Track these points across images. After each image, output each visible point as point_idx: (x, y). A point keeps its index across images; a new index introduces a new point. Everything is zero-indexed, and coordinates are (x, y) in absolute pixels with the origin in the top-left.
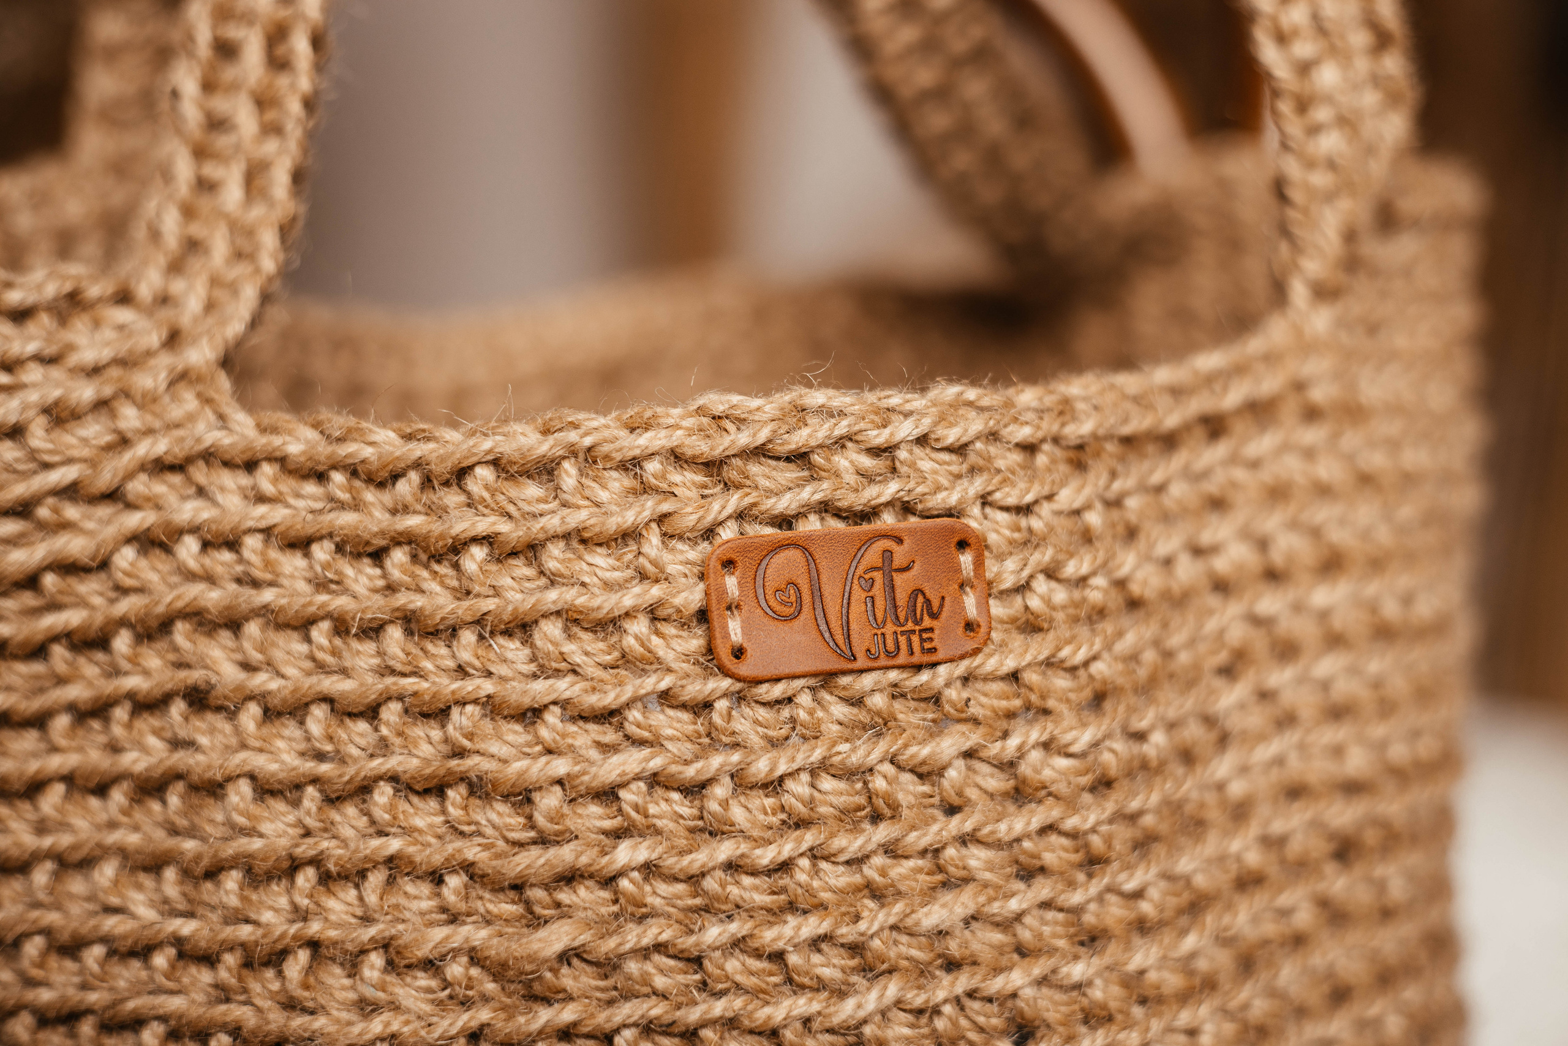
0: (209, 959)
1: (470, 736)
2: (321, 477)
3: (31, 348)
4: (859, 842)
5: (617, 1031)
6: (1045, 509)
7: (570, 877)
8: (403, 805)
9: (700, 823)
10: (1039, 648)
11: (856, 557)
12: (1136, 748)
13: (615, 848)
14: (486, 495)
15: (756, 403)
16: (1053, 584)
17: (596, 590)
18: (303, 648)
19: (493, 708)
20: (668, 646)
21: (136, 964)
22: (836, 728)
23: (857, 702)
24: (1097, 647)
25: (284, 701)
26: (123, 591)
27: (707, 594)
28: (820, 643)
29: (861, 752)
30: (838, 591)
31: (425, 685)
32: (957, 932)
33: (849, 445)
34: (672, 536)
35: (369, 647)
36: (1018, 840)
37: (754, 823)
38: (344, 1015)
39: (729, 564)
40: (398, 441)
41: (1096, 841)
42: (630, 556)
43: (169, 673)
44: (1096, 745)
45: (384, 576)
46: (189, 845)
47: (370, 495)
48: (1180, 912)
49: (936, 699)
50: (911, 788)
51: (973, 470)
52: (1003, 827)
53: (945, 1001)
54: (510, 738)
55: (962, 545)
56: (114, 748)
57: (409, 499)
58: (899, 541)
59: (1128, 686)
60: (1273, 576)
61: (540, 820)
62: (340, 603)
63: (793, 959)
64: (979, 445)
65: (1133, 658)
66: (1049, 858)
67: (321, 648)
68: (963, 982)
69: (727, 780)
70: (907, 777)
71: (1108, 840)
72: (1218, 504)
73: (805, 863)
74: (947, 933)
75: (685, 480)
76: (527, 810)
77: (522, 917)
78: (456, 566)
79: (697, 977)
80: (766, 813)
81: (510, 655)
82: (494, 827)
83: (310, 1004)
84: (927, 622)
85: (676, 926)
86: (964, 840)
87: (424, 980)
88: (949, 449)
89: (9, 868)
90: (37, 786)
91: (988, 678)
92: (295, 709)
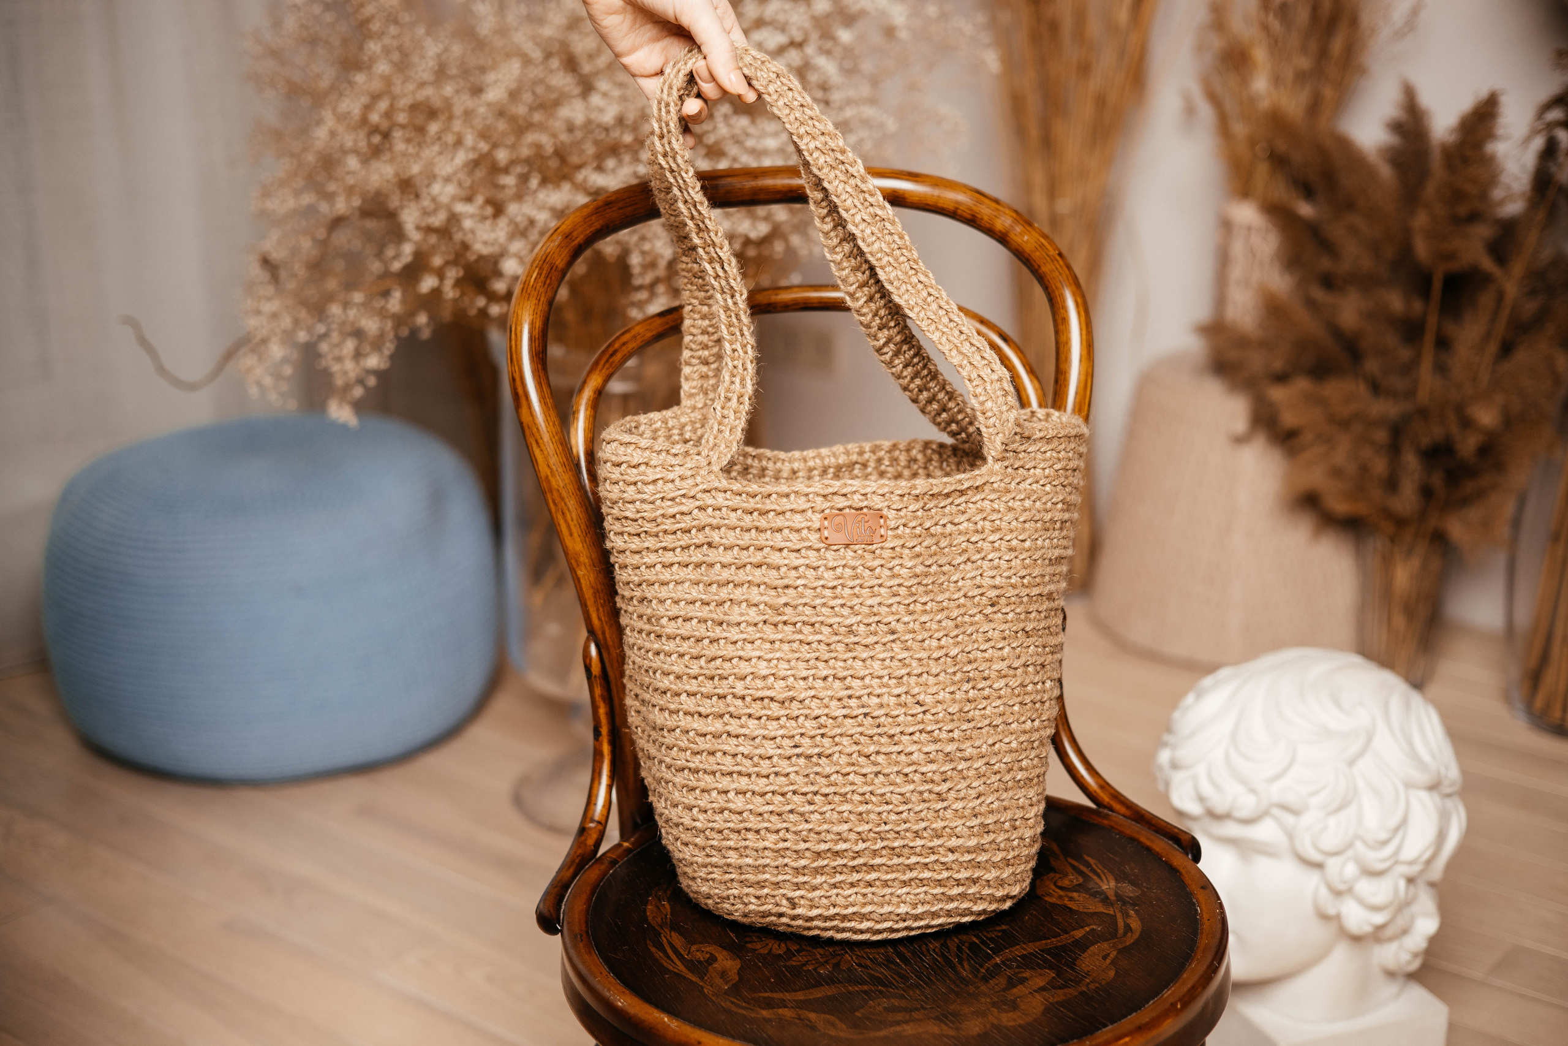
0: (708, 604)
1: (768, 554)
2: (740, 495)
3: (677, 462)
4: (853, 583)
5: (797, 623)
6: (905, 510)
7: (787, 587)
8: (753, 570)
9: (816, 577)
10: (901, 542)
11: (857, 518)
12: (927, 569)
13: (797, 581)
14: (775, 501)
15: (834, 482)
16: (906, 528)
17: (797, 523)
18: (734, 534)
19: (773, 548)
20: (811, 536)
21: (691, 605)
22: (849, 557)
23: (855, 552)
24: (917, 544)
25: (729, 545)
26: (694, 519)
27: (821, 525)
28: (847, 537)
29: (855, 563)
30: (851, 526)
31: (759, 543)
32: (877, 607)
33: (855, 493)
34: (814, 512)
35: (748, 534)
36: (893, 587)
37: (829, 577)
38: (737, 616)
39: (826, 518)
40: (757, 488)
41: (913, 589)
42: (804, 516)
43: (704, 539)
44: (915, 566)
45: (752, 518)
46: (706, 578)
47: (751, 500)
48: (938, 610)
49: (874, 552)
50: (867, 573)
51: (886, 500)
52: (889, 583)
53: (873, 623)
54: (776, 555)
55: (881, 517)
56: (690, 556)
57: (758, 501)
58: (867, 515)
59: (926, 554)
60: (977, 532)
61: (782, 573)
62: (742, 524)
63: (837, 609)
64: (888, 494)
65: (928, 547)
66: (901, 592)
67: (737, 534)
68: (877, 618)
69: (823, 567)
70: (866, 570)
71: (917, 589)
72: (961, 512)
73: (840, 587)
74: (874, 607)
75: (818, 499)
76: (779, 571)
77: (776, 595)
78: (767, 516)
79: (815, 612)
80: (832, 575)
81: (777, 537)
82: (772, 575)
83: (730, 614)
84: (872, 534)
85: (810, 599)
86: (879, 586)
87: (754, 609)
88: (880, 495)
89: (664, 584)
90: (672, 564)
91: (886, 548)
92: (731, 548)
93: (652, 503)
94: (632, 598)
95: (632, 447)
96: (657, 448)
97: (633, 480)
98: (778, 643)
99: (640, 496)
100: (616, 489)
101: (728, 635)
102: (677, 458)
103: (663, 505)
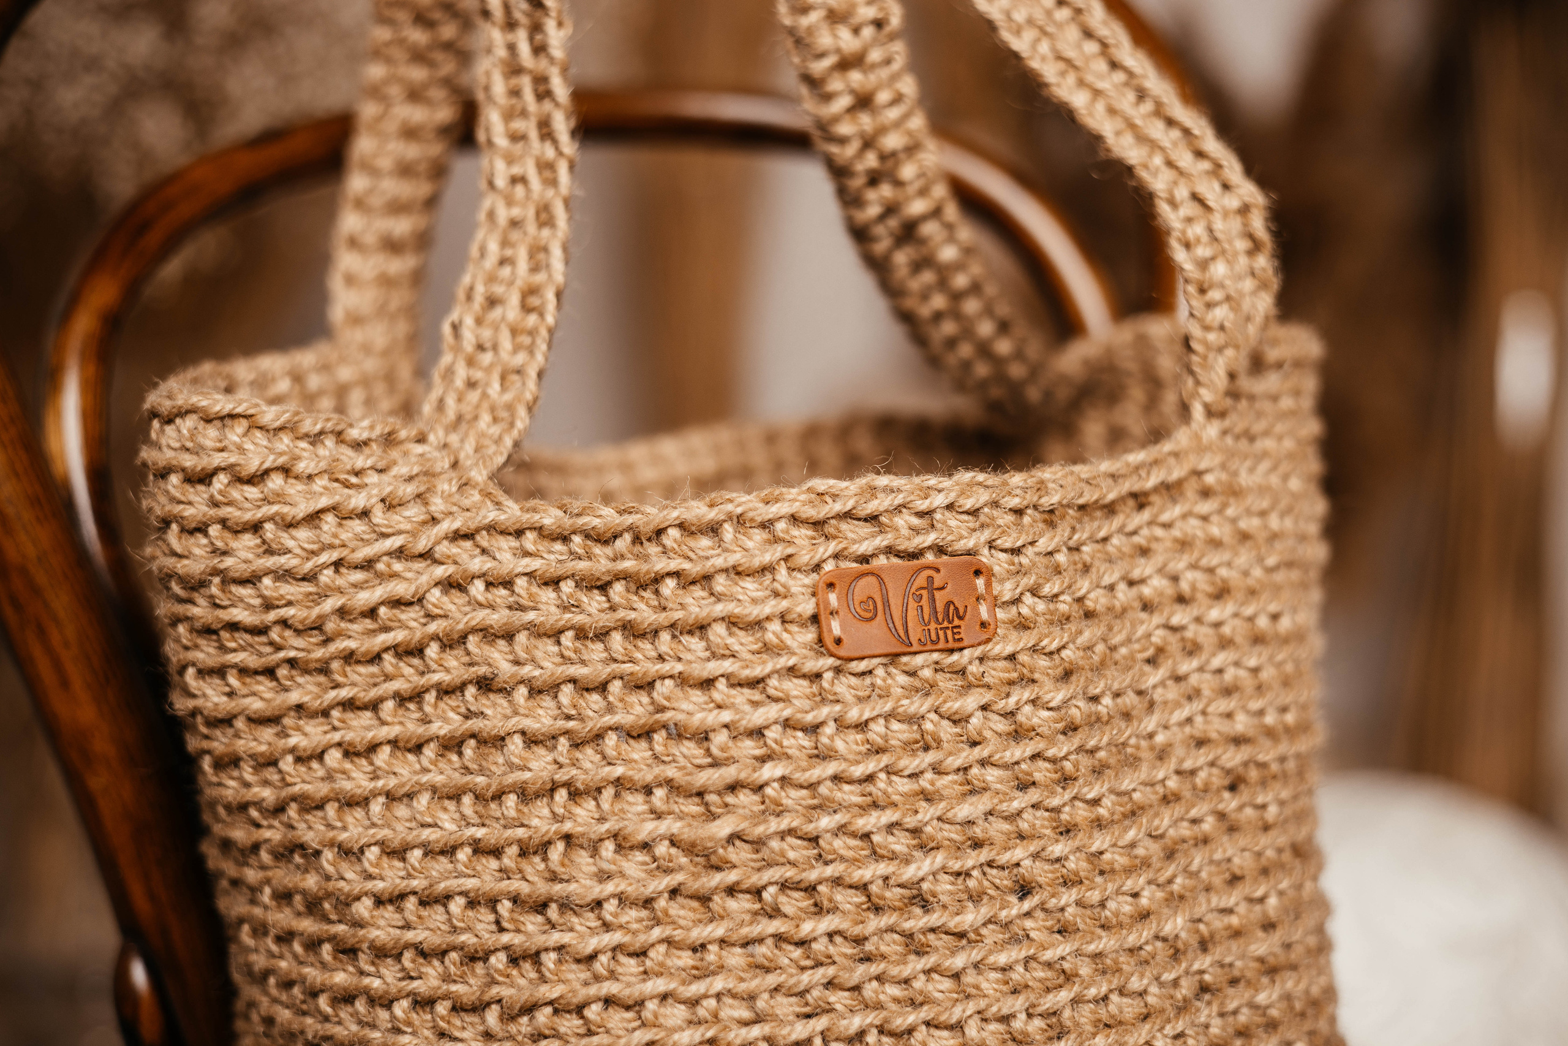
0: (496, 852)
1: (668, 699)
2: (565, 539)
3: (369, 463)
4: (917, 762)
5: (764, 887)
6: (1030, 551)
7: (733, 787)
8: (624, 746)
9: (816, 752)
10: (1028, 639)
11: (910, 581)
12: (1093, 707)
13: (761, 768)
14: (675, 546)
15: (844, 484)
16: (1036, 600)
17: (747, 604)
18: (556, 649)
19: (683, 680)
20: (794, 639)
21: (443, 859)
22: (900, 690)
23: (912, 674)
24: (1065, 640)
25: (545, 682)
26: (430, 617)
27: (817, 604)
28: (889, 635)
29: (916, 705)
30: (900, 602)
31: (638, 668)
32: (981, 822)
33: (904, 510)
34: (794, 570)
35: (599, 646)
36: (1017, 763)
37: (850, 751)
38: (588, 882)
39: (831, 585)
40: (616, 515)
41: (1068, 765)
42: (768, 582)
43: (462, 670)
44: (1066, 702)
45: (609, 601)
46: (480, 780)
47: (597, 550)
48: (1125, 816)
49: (963, 672)
50: (949, 730)
51: (982, 526)
52: (1008, 754)
53: (974, 868)
54: (694, 699)
55: (977, 573)
56: (426, 721)
57: (624, 550)
58: (938, 570)
59: (1087, 667)
60: (1181, 600)
61: (715, 751)
62: (579, 619)
63: (876, 838)
64: (986, 510)
65: (1089, 648)
66: (1038, 776)
67: (568, 648)
68: (984, 855)
69: (832, 724)
70: (945, 723)
71: (1076, 765)
72: (1144, 552)
73: (883, 776)
74: (974, 823)
75: (802, 533)
76: (705, 744)
77: (703, 814)
78: (657, 592)
79: (815, 851)
80: (857, 744)
81: (693, 647)
82: (685, 757)
83: (565, 877)
84: (956, 622)
85: (802, 817)
86: (983, 763)
87: (640, 856)
88: (967, 513)
89: (351, 802)
90: (373, 748)
91: (996, 658)
92: (553, 688)
93: (310, 578)
94: (256, 847)
95: (241, 427)
96: (309, 425)
97: (250, 516)
98: (713, 948)
99: (271, 562)
100: (198, 546)
101: (566, 938)
102: (366, 450)
103: (340, 581)
